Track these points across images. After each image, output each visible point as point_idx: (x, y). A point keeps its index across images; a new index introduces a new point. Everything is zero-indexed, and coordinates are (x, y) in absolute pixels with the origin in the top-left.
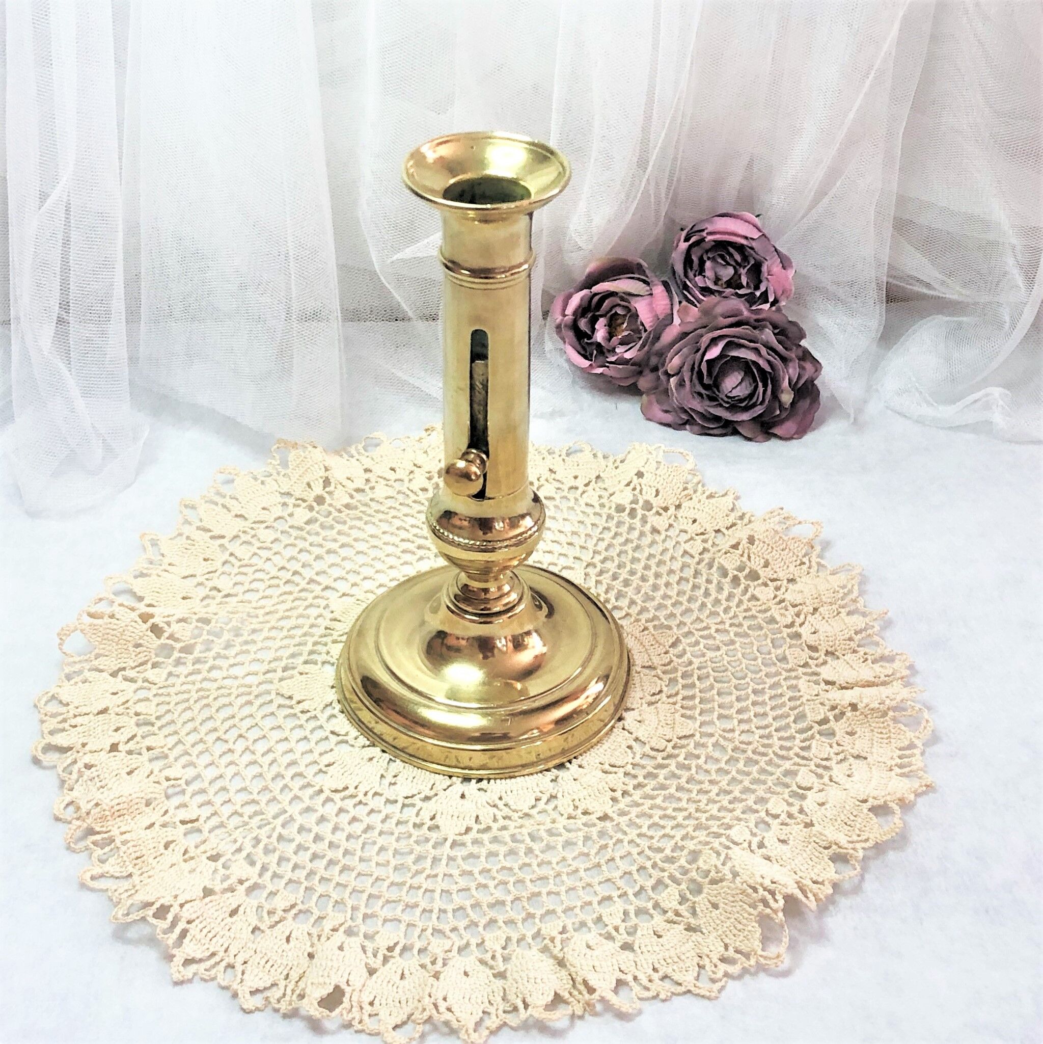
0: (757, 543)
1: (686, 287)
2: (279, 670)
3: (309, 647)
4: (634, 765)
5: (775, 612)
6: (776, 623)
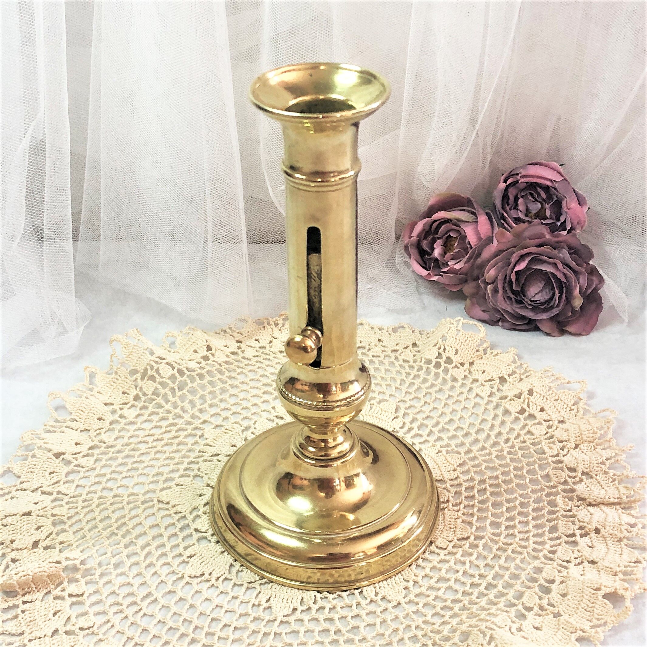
0: (535, 394)
1: (503, 218)
2: (161, 482)
3: (185, 465)
5: (544, 445)
6: (544, 453)
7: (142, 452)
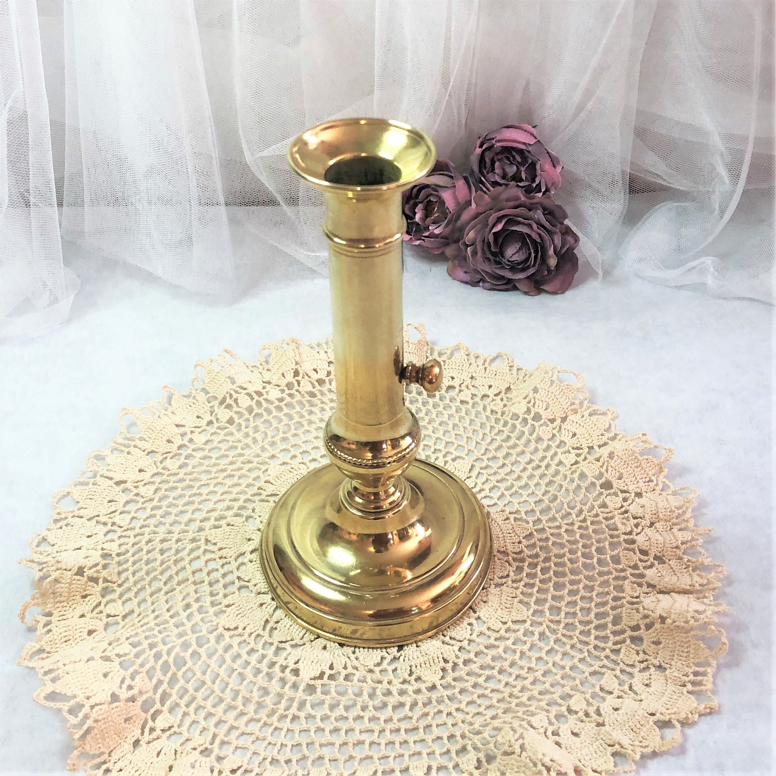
3: (241, 503)
4: (470, 641)
5: (618, 520)
6: (616, 529)
7: (203, 483)
